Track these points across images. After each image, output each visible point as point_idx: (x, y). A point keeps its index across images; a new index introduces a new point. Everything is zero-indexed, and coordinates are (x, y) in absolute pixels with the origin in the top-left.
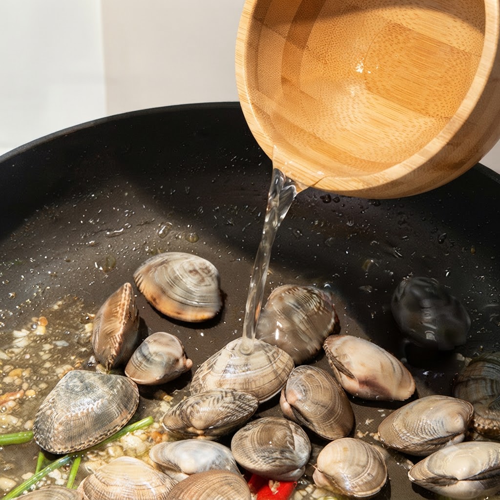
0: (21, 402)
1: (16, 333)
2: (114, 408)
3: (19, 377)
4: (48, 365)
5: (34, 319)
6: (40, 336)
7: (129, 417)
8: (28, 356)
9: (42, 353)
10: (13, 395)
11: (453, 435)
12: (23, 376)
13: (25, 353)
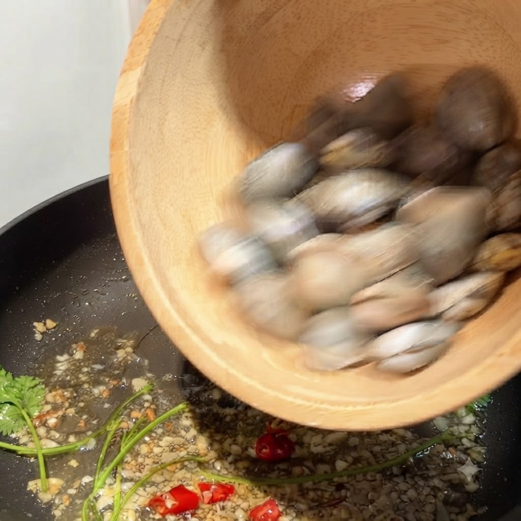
0: (64, 418)
1: (59, 358)
3: (61, 396)
4: (86, 386)
5: (74, 346)
6: (79, 360)
8: (68, 378)
9: (81, 376)
10: (55, 413)
12: (64, 396)
13: (67, 375)
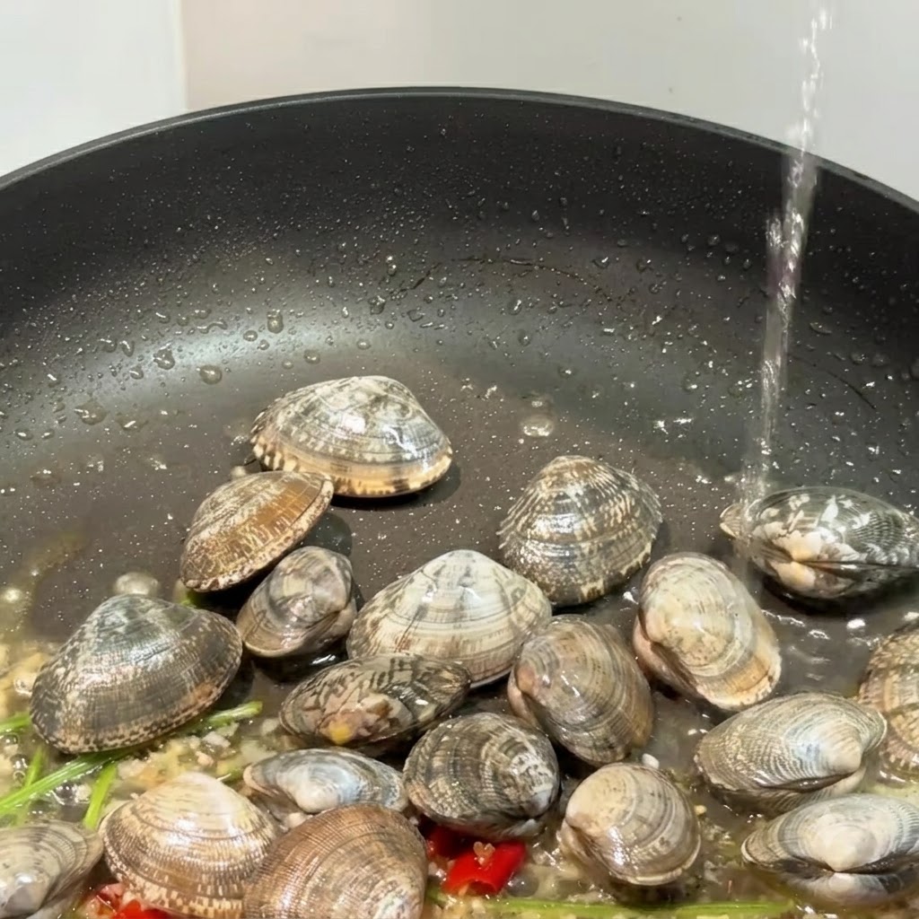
2: (185, 674)
7: (217, 692)
11: (836, 775)
